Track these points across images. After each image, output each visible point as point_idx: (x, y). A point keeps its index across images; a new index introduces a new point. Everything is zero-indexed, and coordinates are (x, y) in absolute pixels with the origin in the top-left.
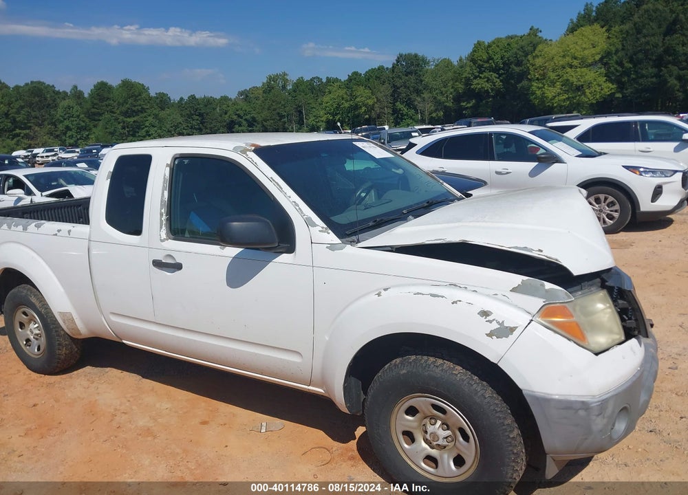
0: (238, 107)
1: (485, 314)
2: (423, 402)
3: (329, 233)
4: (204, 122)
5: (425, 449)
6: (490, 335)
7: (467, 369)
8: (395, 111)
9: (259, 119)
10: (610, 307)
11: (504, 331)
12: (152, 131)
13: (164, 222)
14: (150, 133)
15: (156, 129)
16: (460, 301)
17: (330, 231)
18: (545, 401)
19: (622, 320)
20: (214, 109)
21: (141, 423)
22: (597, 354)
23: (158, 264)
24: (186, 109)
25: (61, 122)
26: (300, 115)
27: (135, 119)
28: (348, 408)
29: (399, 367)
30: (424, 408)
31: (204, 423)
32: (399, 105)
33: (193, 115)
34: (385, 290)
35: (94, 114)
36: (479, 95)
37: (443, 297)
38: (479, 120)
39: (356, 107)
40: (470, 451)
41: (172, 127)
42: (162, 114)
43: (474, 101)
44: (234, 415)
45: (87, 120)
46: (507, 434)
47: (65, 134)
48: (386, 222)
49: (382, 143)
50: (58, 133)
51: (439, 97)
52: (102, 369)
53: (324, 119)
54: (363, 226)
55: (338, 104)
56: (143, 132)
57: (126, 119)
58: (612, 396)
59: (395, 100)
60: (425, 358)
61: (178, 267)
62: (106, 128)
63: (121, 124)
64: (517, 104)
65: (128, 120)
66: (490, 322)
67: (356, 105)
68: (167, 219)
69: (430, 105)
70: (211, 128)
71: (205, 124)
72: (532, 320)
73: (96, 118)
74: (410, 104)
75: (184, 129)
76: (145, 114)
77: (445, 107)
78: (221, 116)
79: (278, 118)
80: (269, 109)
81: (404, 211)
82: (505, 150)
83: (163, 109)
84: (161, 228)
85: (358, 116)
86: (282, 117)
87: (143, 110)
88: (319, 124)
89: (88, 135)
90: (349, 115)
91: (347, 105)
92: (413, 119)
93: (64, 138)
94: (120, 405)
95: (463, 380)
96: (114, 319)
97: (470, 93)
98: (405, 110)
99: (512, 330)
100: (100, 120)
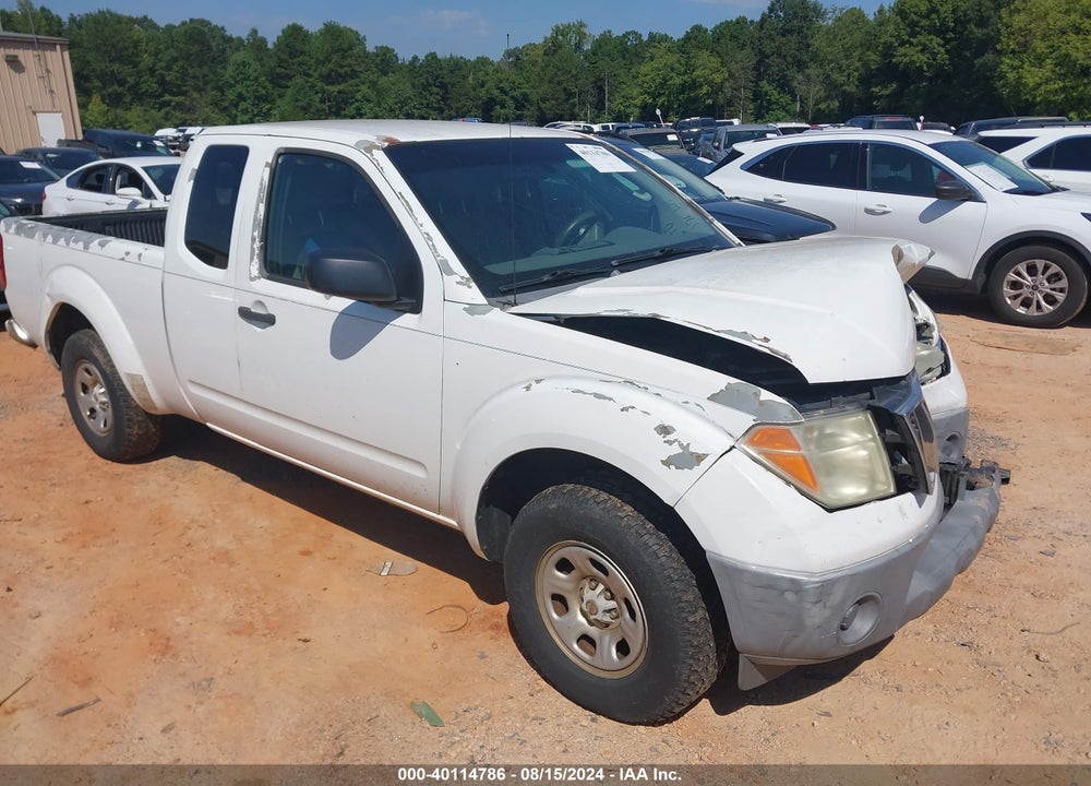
0: (502, 76)
1: (664, 430)
2: (577, 553)
3: (470, 287)
4: (448, 98)
5: (583, 625)
6: (666, 463)
7: (639, 512)
8: (757, 95)
9: (534, 97)
10: (873, 440)
11: (687, 459)
12: (366, 108)
13: (257, 252)
14: (363, 111)
15: (372, 105)
16: (633, 408)
17: (473, 284)
18: (736, 572)
19: (893, 461)
20: (465, 77)
21: (219, 543)
22: (830, 510)
23: (245, 313)
24: (421, 76)
25: (231, 86)
26: (599, 94)
27: (341, 87)
28: (485, 552)
29: (550, 500)
30: (580, 563)
31: (306, 553)
32: (765, 86)
33: (431, 85)
34: (538, 381)
35: (280, 76)
36: (905, 76)
37: (610, 399)
38: (887, 120)
39: (694, 85)
40: (637, 635)
41: (396, 103)
42: (383, 81)
43: (894, 85)
44: (352, 547)
45: (269, 86)
46: (684, 615)
47: (236, 106)
48: (576, 277)
49: (715, 148)
50: (226, 104)
51: (835, 76)
52: (191, 462)
53: (638, 102)
54: (530, 282)
55: (663, 79)
56: (352, 109)
57: (326, 88)
58: (843, 578)
59: (760, 77)
60: (586, 489)
61: (269, 320)
62: (297, 100)
63: (320, 95)
64: (971, 95)
65: (331, 88)
66: (670, 443)
67: (694, 81)
68: (261, 247)
69: (818, 88)
70: (458, 108)
71: (449, 102)
72: (734, 447)
73: (284, 83)
74: (784, 85)
75: (414, 107)
76: (357, 80)
77: (844, 92)
78: (474, 90)
79: (564, 97)
80: (550, 82)
81: (613, 263)
82: (892, 174)
83: (385, 73)
84: (252, 259)
85: (695, 100)
86: (571, 95)
87: (353, 74)
88: (629, 110)
89: (269, 110)
90: (681, 97)
91: (678, 81)
92: (787, 112)
93: (234, 112)
94: (200, 515)
95: (630, 527)
96: (194, 390)
97: (889, 71)
98: (775, 95)
99: (700, 458)
100: (288, 87)
